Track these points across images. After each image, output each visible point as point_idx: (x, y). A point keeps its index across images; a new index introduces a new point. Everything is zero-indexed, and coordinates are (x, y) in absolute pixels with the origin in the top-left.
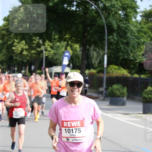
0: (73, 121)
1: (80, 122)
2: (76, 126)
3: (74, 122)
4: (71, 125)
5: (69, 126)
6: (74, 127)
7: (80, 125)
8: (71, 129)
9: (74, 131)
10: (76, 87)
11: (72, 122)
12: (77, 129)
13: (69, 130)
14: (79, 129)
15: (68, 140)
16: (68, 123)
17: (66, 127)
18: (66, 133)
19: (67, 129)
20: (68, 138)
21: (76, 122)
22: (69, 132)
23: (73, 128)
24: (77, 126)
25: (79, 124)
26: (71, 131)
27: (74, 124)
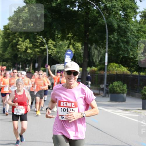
1: (74, 103)
2: (70, 106)
3: (69, 103)
4: (67, 105)
7: (74, 106)
8: (66, 108)
9: (69, 110)
10: (72, 75)
11: (67, 103)
12: (71, 109)
13: (64, 109)
14: (73, 109)
16: (65, 103)
17: (62, 106)
18: (62, 111)
19: (63, 108)
20: (63, 116)
21: (71, 103)
22: (64, 111)
23: (68, 108)
26: (66, 110)
27: (69, 104)
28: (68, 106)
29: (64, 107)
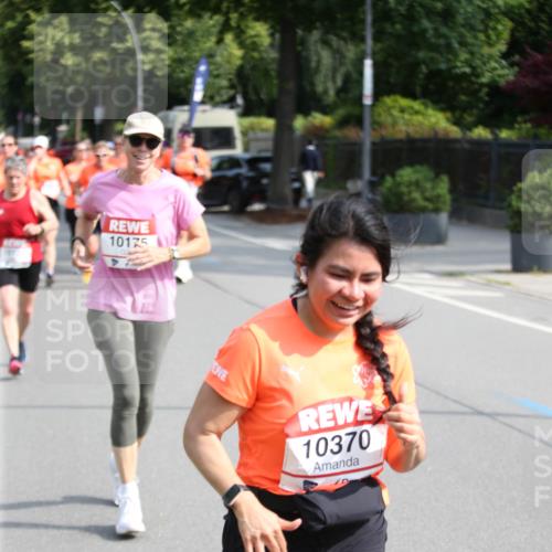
0: (131, 220)
1: (147, 223)
2: (136, 231)
3: (134, 223)
4: (127, 228)
5: (121, 230)
6: (133, 233)
7: (147, 231)
8: (125, 237)
9: (132, 242)
10: (144, 147)
11: (128, 223)
12: (138, 239)
13: (120, 240)
14: (143, 239)
15: (115, 262)
16: (121, 222)
17: (113, 232)
18: (113, 245)
19: (116, 236)
20: (116, 259)
21: (138, 223)
22: (120, 244)
23: (131, 237)
24: (139, 233)
25: (144, 227)
26: (126, 242)
27: (133, 227)
28: (130, 231)
29: (118, 233)
